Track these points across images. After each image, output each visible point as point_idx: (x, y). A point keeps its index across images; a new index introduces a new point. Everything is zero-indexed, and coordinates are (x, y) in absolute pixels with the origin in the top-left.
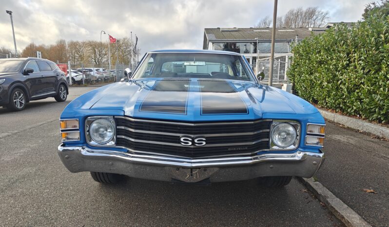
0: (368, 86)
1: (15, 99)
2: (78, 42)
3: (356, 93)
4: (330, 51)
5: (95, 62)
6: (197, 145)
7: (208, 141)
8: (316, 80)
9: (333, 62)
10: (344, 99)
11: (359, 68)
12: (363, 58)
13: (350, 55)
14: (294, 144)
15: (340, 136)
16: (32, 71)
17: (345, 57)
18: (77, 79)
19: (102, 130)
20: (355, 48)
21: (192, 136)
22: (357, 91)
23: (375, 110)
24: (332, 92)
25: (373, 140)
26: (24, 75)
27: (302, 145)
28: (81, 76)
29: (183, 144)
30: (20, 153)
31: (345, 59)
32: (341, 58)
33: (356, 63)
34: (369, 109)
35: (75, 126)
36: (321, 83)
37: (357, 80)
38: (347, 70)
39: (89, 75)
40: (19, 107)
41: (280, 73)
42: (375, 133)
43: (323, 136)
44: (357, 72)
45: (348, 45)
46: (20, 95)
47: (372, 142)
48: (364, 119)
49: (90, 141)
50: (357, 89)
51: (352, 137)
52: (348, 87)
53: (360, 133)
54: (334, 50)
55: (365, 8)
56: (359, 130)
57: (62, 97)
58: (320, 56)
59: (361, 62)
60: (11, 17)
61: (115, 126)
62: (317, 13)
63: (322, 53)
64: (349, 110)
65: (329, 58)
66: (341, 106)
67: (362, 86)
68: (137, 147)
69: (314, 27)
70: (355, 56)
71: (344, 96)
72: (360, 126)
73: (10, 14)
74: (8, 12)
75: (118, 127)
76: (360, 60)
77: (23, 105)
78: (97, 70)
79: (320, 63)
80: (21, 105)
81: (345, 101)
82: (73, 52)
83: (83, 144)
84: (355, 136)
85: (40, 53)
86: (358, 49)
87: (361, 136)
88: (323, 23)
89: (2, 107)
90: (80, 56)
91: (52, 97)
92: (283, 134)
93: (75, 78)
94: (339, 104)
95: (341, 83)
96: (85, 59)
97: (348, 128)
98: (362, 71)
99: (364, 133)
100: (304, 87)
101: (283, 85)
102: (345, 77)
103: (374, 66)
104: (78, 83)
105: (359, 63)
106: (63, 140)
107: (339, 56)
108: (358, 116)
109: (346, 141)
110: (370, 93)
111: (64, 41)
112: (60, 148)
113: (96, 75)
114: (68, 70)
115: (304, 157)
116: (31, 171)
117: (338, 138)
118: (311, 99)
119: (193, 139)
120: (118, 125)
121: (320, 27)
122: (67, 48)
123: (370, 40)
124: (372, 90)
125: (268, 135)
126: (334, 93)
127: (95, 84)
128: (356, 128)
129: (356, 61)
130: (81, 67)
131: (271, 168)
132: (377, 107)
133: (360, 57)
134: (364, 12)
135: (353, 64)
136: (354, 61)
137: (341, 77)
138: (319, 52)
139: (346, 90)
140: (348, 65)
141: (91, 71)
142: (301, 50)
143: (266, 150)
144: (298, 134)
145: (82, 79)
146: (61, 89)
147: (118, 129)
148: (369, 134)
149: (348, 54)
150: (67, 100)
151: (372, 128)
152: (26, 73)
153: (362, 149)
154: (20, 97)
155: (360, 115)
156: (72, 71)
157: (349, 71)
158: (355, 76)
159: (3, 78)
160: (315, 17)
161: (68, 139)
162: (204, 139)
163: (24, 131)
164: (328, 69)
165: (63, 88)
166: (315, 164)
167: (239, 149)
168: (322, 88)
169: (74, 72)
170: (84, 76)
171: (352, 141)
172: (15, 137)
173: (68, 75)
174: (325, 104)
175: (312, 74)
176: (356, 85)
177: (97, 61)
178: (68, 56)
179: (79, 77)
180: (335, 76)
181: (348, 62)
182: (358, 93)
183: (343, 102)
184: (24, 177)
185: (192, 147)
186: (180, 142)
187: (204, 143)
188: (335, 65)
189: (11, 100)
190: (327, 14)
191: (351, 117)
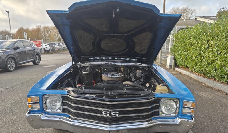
0: (220, 61)
1: (9, 65)
2: (48, 26)
3: (212, 65)
4: (197, 39)
5: (58, 38)
6: (113, 116)
7: (120, 113)
8: (189, 55)
9: (199, 45)
10: (205, 68)
11: (214, 50)
12: (217, 44)
13: (209, 42)
14: (175, 113)
15: (203, 93)
16: (19, 48)
17: (206, 43)
18: (47, 49)
19: (53, 102)
20: (213, 38)
21: (110, 110)
22: (213, 64)
23: (225, 76)
24: (198, 64)
25: (223, 95)
26: (15, 50)
27: (180, 113)
28: (49, 48)
29: (104, 115)
30: (8, 104)
31: (206, 44)
32: (204, 43)
33: (213, 47)
34: (221, 75)
35: (37, 100)
36: (191, 57)
37: (213, 57)
38: (207, 51)
39: (54, 47)
40: (11, 69)
41: (166, 47)
42: (225, 91)
43: (194, 109)
44: (213, 52)
45: (208, 36)
46: (12, 62)
47: (223, 97)
48: (217, 81)
49: (47, 109)
50: (213, 62)
51: (210, 94)
52: (208, 61)
53: (216, 90)
54: (199, 38)
55: (218, 11)
56: (214, 88)
57: (37, 63)
58: (191, 41)
59: (215, 47)
60: (9, 14)
61: (61, 100)
62: (188, 10)
63: (192, 39)
64: (208, 75)
65: (196, 43)
66: (204, 72)
67: (217, 61)
68: (75, 115)
69: (186, 19)
70: (212, 43)
71: (206, 66)
72: (215, 86)
73: (8, 12)
74: (7, 11)
75: (64, 101)
76: (215, 45)
77: (14, 68)
78: (58, 44)
79: (191, 45)
80: (12, 68)
81: (206, 69)
82: (45, 32)
83: (42, 111)
84: (212, 93)
85: (26, 33)
86: (214, 39)
87: (216, 92)
88: (192, 16)
89: (1, 69)
90: (49, 35)
91: (32, 62)
92: (168, 106)
93: (45, 49)
94: (202, 71)
95: (203, 58)
96: (52, 37)
97: (208, 86)
98: (217, 52)
99: (217, 90)
100: (181, 59)
101: (168, 57)
102: (206, 55)
103: (224, 50)
104: (47, 52)
105: (214, 47)
106: (29, 109)
107: (202, 42)
108: (214, 79)
109: (206, 96)
110: (221, 66)
111: (40, 26)
112: (27, 114)
113: (58, 46)
114: (41, 44)
115: (181, 122)
116: (13, 119)
117: (202, 94)
118: (185, 66)
119: (110, 112)
120: (64, 100)
121: (191, 19)
122: (42, 30)
123: (222, 34)
124: (222, 64)
125: (158, 107)
126: (199, 64)
127: (57, 52)
128: (213, 87)
129: (213, 46)
130: (49, 42)
131: (160, 128)
132: (226, 75)
133: (215, 43)
134: (217, 14)
135: (211, 47)
136: (212, 46)
137: (203, 55)
138: (190, 39)
139: (206, 63)
140: (208, 47)
141: (55, 44)
142: (179, 36)
143: (157, 116)
144: (178, 106)
145: (50, 49)
146: (37, 57)
147: (64, 102)
148: (221, 91)
149: (208, 41)
150: (40, 64)
151: (223, 88)
152: (16, 49)
153: (217, 104)
154: (12, 63)
155: (215, 78)
156: (44, 44)
157: (208, 51)
158: (212, 55)
159: (2, 52)
160: (187, 13)
161: (32, 108)
162: (118, 112)
163: (13, 87)
164: (196, 50)
165: (38, 57)
166: (188, 127)
167: (140, 117)
168: (192, 60)
169: (45, 45)
170: (51, 48)
171: (210, 97)
172: (7, 91)
173: (42, 47)
174: (194, 70)
175: (185, 51)
176: (213, 60)
177: (59, 38)
178: (42, 34)
179: (48, 48)
180: (200, 54)
181: (208, 46)
182: (214, 65)
183: (204, 70)
184: (8, 123)
185: (110, 117)
186: (102, 114)
187: (118, 115)
188: (200, 47)
189: (6, 65)
190: (194, 11)
191: (209, 79)
